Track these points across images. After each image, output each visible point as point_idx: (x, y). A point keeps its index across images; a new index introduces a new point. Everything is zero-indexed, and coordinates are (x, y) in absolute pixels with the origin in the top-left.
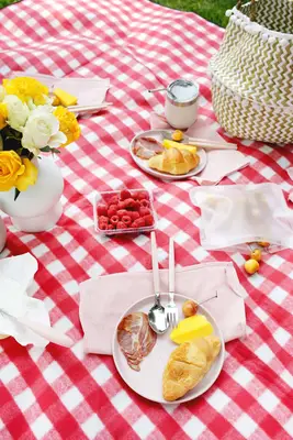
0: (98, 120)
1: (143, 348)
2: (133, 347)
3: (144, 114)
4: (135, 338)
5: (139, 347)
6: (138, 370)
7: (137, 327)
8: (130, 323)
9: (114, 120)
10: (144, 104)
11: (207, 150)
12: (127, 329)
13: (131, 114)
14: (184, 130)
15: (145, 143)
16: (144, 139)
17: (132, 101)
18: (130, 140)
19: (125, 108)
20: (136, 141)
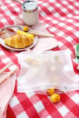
3: (13, 18)
10: (15, 13)
11: (39, 37)
14: (31, 26)
15: (8, 31)
16: (8, 29)
20: (3, 29)
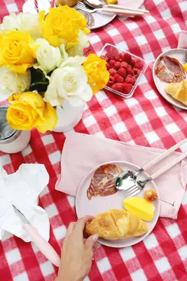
0: (132, 26)
1: (103, 190)
2: (98, 184)
4: (105, 181)
5: (102, 187)
6: (89, 198)
7: (112, 176)
8: (110, 170)
9: (146, 30)
12: (106, 171)
13: (164, 26)
16: (168, 58)
17: (168, 11)
18: (156, 57)
19: (160, 17)
20: (161, 58)
